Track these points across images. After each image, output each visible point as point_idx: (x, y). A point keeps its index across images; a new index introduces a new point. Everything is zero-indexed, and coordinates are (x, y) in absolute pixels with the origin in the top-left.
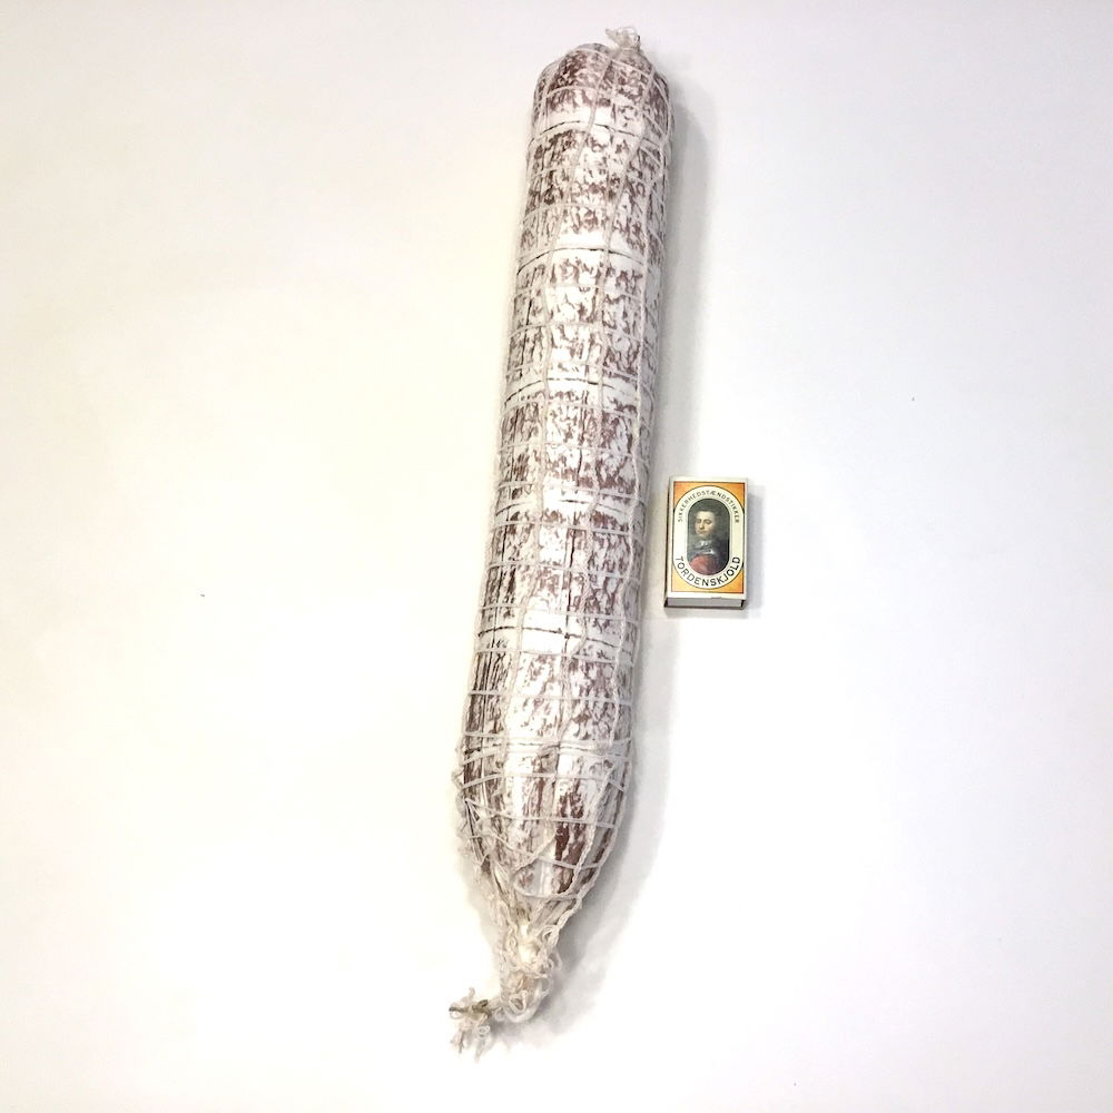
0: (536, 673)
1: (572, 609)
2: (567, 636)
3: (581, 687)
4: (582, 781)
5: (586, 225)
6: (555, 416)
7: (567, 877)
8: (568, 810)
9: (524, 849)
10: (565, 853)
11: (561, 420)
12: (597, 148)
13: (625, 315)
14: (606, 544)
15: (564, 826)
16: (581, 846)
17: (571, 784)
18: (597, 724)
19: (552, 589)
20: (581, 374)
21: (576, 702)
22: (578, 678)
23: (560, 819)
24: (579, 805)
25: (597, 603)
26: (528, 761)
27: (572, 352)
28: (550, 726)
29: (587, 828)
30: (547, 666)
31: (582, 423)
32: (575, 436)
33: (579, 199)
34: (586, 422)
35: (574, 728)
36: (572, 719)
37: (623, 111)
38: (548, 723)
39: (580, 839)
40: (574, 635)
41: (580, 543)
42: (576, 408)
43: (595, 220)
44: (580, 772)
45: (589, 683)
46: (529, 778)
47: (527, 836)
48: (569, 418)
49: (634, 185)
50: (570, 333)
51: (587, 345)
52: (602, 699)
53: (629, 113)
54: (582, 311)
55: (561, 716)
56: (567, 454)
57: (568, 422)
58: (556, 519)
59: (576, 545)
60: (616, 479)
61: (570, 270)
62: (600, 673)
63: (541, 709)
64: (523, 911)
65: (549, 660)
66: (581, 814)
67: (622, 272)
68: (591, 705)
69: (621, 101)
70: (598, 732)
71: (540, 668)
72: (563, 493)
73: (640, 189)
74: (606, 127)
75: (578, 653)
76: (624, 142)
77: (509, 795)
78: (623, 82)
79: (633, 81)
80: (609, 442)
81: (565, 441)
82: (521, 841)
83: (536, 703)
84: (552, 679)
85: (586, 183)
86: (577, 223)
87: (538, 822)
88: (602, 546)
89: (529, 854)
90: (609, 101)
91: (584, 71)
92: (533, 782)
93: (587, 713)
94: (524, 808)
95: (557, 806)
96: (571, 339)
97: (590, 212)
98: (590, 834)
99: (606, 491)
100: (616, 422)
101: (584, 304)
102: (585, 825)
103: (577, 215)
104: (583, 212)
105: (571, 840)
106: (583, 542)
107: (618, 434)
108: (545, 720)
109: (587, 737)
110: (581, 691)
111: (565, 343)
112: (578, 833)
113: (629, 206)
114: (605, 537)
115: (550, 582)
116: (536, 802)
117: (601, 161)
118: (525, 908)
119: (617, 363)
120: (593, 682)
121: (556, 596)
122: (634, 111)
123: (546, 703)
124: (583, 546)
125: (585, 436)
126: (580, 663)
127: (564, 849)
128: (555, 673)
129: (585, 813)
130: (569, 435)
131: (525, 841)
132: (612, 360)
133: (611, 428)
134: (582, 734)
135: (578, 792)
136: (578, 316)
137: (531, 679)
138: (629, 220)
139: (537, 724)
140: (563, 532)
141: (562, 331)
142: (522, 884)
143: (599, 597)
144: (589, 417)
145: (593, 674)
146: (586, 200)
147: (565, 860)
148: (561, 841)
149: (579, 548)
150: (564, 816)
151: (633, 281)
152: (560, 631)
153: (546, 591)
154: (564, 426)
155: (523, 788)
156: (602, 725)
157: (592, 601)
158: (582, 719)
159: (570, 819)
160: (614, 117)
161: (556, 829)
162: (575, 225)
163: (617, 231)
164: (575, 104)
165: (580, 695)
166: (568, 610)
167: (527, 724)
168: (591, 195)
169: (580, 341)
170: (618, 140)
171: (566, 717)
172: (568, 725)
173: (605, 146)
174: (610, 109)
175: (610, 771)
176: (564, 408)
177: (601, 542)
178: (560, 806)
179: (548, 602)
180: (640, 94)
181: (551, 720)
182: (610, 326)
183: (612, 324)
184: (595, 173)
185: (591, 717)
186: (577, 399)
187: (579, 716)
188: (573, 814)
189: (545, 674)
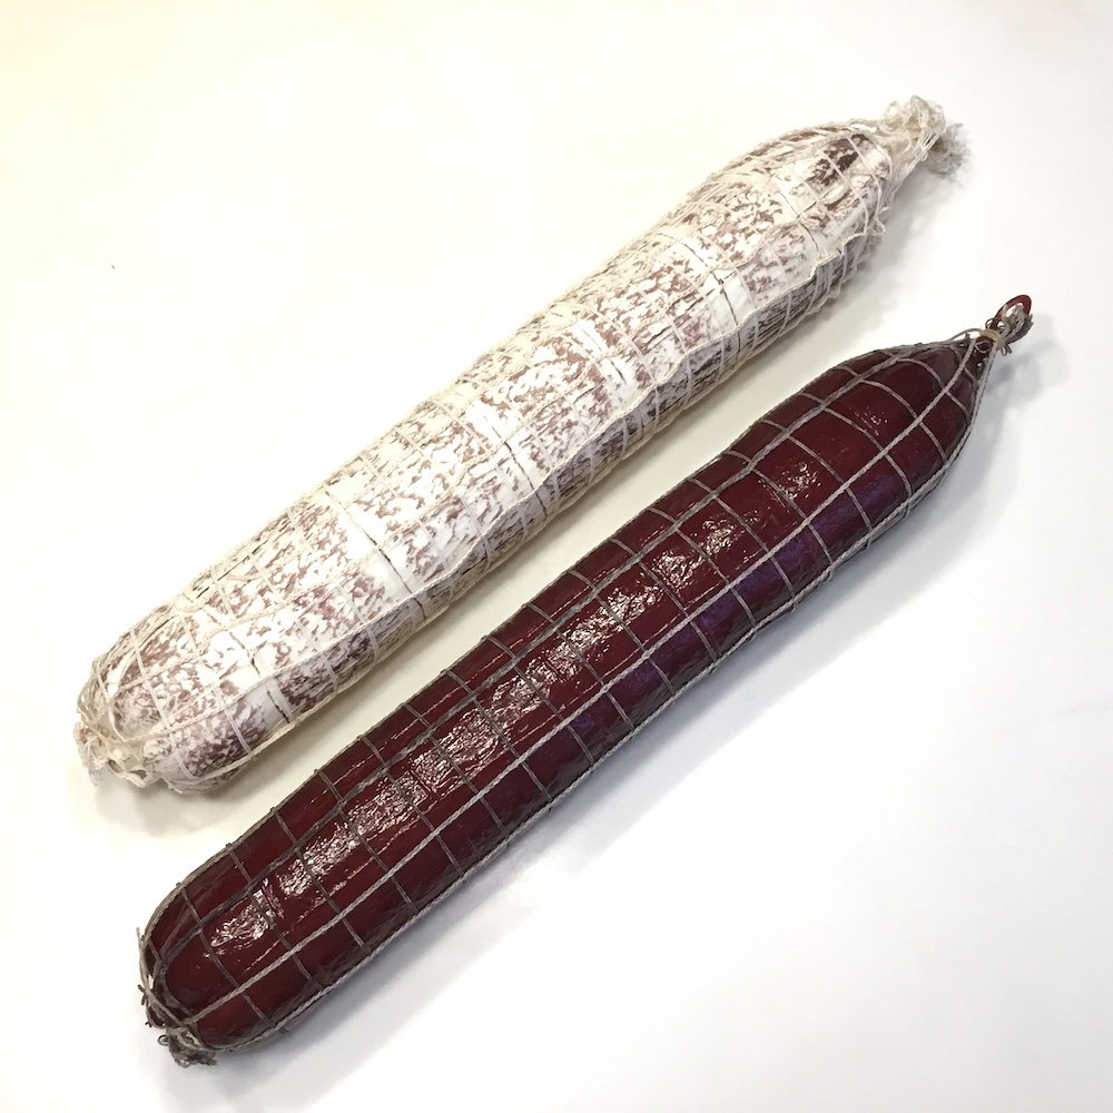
0: (764, 281)
1: (698, 297)
2: (721, 282)
3: (746, 238)
5: (369, 587)
6: (561, 451)
8: (830, 172)
10: (850, 152)
11: (562, 443)
12: (284, 650)
13: (414, 480)
14: (623, 317)
15: (839, 167)
16: (836, 144)
18: (756, 203)
19: (696, 327)
20: (510, 464)
21: (760, 232)
23: (838, 173)
24: (819, 168)
25: (675, 281)
26: (825, 231)
27: (496, 489)
28: (791, 236)
30: (754, 278)
31: (551, 423)
32: (565, 420)
33: (351, 617)
34: (547, 421)
37: (217, 665)
38: (791, 240)
39: (834, 149)
41: (645, 337)
42: (542, 440)
43: (357, 585)
45: (737, 235)
48: (556, 438)
49: (284, 585)
50: (481, 508)
51: (480, 483)
52: (734, 217)
53: (212, 658)
54: (454, 516)
55: (779, 234)
56: (585, 412)
57: (559, 436)
58: (643, 372)
59: (649, 339)
60: (565, 355)
61: (422, 562)
65: (749, 280)
66: (822, 161)
67: (380, 517)
69: (209, 678)
72: (618, 386)
73: (277, 578)
74: (253, 662)
76: (249, 634)
78: (184, 695)
79: (173, 688)
80: (542, 389)
81: (576, 423)
83: (784, 262)
84: (761, 265)
85: (329, 626)
86: (374, 597)
88: (629, 319)
90: (222, 686)
91: (211, 739)
92: (836, 215)
93: (759, 217)
94: (855, 206)
96: (485, 501)
97: (356, 595)
99: (584, 355)
100: (517, 399)
101: (445, 519)
102: (824, 152)
103: (366, 603)
104: (359, 602)
105: (841, 154)
106: (642, 334)
107: (526, 388)
108: (791, 244)
109: (773, 203)
110: (749, 235)
111: (493, 502)
112: (833, 153)
113: (310, 571)
114: (620, 322)
115: (693, 333)
116: (845, 201)
117: (294, 633)
119: (467, 445)
120: (733, 232)
121: (699, 318)
122: (204, 657)
123: (780, 255)
124: (645, 332)
125: (559, 411)
126: (731, 254)
127: (849, 156)
128: (755, 266)
129: (819, 159)
130: (570, 425)
132: (471, 451)
133: (530, 398)
134: (775, 207)
136: (460, 515)
138: (325, 558)
140: (650, 357)
141: (483, 515)
143: (668, 286)
144: (540, 424)
146: (347, 610)
148: (847, 161)
149: (649, 334)
151: (376, 501)
152: (723, 291)
154: (564, 437)
157: (678, 287)
158: (766, 217)
159: (833, 166)
160: (234, 667)
162: (378, 596)
163: (348, 556)
164: (253, 712)
165: (753, 232)
166: (702, 299)
168: (337, 610)
169: (482, 492)
170: (256, 640)
173: (275, 645)
174: (229, 678)
176: (550, 451)
177: (626, 322)
180: (178, 668)
181: (788, 240)
182: (443, 480)
183: (439, 480)
184: (311, 627)
186: (533, 447)
187: (766, 220)
188: (828, 167)
189: (762, 274)
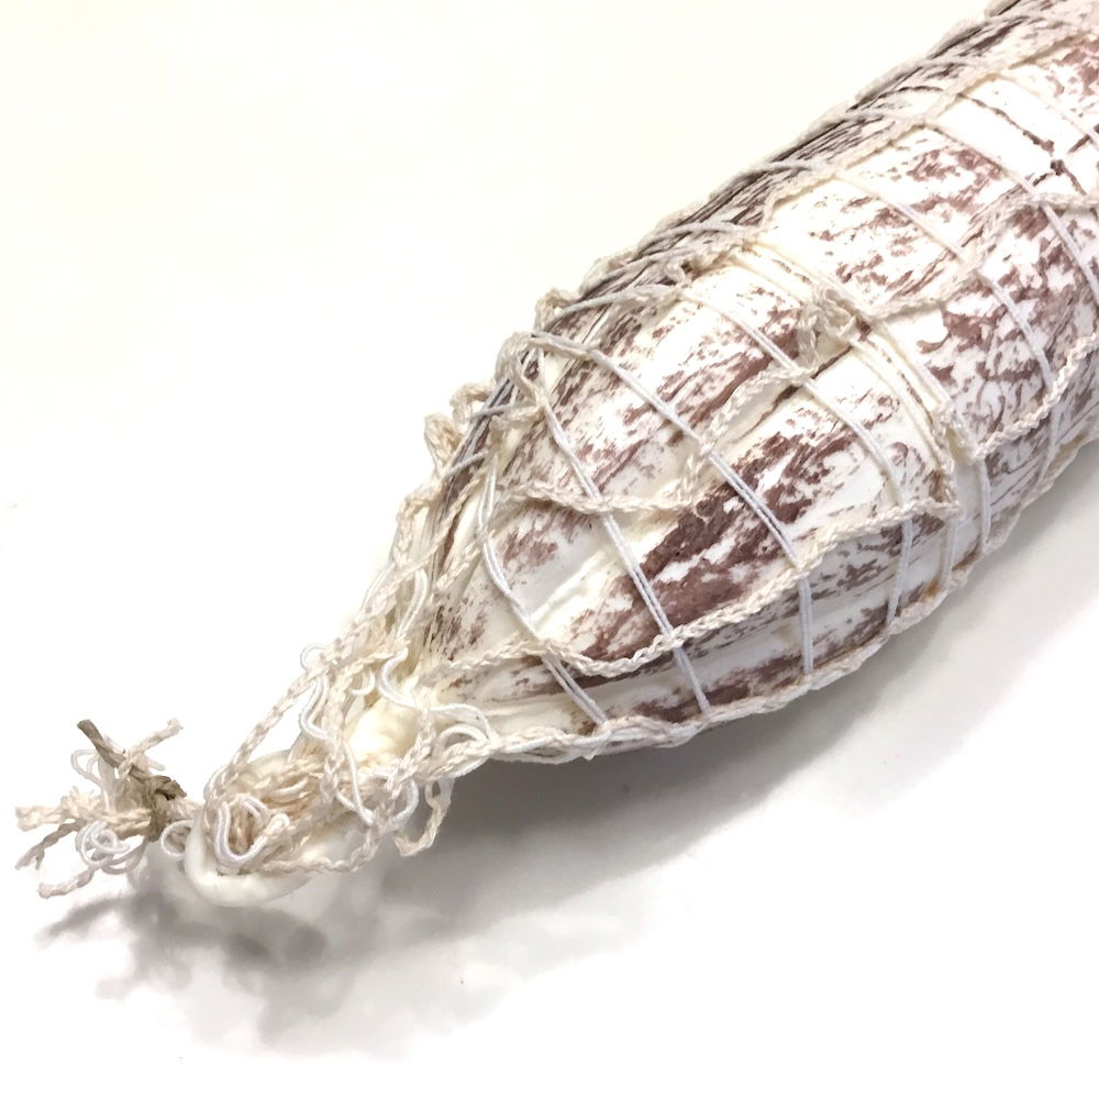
0: (933, 171)
2: (1058, 168)
4: (855, 448)
7: (626, 637)
8: (771, 478)
9: (589, 468)
10: (675, 572)
15: (731, 505)
16: (728, 592)
17: (827, 428)
18: (986, 378)
21: (981, 286)
22: (1024, 252)
23: (736, 480)
24: (806, 490)
26: (767, 304)
28: (882, 280)
29: (777, 565)
30: (968, 178)
35: (932, 327)
36: (941, 305)
38: (879, 270)
39: (739, 573)
40: (1073, 179)
44: (869, 425)
45: (1037, 283)
46: (740, 332)
47: (623, 443)
52: (1038, 340)
55: (923, 282)
62: (1071, 297)
63: (888, 233)
64: (455, 629)
65: (983, 170)
66: (792, 514)
68: (1006, 327)
70: (971, 396)
71: (951, 169)
75: (1059, 212)
77: (658, 334)
82: (599, 445)
83: (885, 216)
84: (961, 203)
87: (678, 437)
89: (592, 489)
92: (742, 347)
93: (985, 330)
94: (672, 379)
95: (751, 446)
98: (770, 585)
102: (776, 553)
105: (717, 553)
108: (878, 259)
109: (944, 375)
110: (1008, 280)
112: (744, 554)
116: (711, 394)
118: (467, 624)
120: (1046, 293)
123: (908, 231)
126: (1047, 233)
127: (682, 556)
128: (978, 199)
131: (608, 453)
134: (939, 360)
135: (828, 462)
137: (914, 173)
139: (853, 253)
142: (512, 549)
145: (1059, 280)
147: (661, 587)
148: (690, 533)
150: (751, 480)
152: (1049, 146)
153: (1070, 71)
155: (707, 340)
156: (993, 392)
158: (966, 330)
159: (758, 499)
161: (701, 497)
167: (827, 236)
171: (930, 292)
172: (924, 309)
175: (927, 503)
178: (759, 454)
179: (1061, 90)
181: (892, 269)
185: (987, 348)
187: (964, 319)
188: (774, 495)
189: (951, 186)
